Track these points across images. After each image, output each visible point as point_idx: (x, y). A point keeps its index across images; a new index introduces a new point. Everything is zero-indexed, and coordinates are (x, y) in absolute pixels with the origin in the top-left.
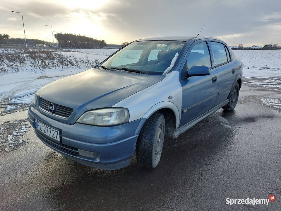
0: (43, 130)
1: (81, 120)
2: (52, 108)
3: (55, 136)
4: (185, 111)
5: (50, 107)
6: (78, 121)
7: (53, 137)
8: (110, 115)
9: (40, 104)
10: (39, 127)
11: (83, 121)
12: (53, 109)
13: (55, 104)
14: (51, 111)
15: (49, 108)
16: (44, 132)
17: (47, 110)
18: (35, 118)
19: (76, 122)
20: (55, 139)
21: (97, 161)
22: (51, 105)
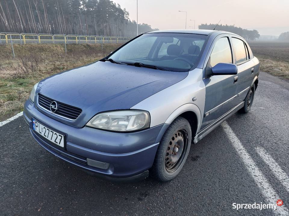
0: (42, 133)
1: (92, 123)
2: (54, 107)
3: (58, 141)
4: (207, 115)
5: (52, 105)
6: (88, 124)
7: (55, 141)
8: (128, 118)
9: (39, 101)
10: (37, 128)
11: (93, 125)
12: (56, 109)
13: (58, 103)
14: (53, 110)
15: (51, 107)
16: (44, 135)
17: (49, 109)
18: (32, 118)
19: (85, 126)
20: (58, 144)
21: (109, 173)
22: (54, 104)
